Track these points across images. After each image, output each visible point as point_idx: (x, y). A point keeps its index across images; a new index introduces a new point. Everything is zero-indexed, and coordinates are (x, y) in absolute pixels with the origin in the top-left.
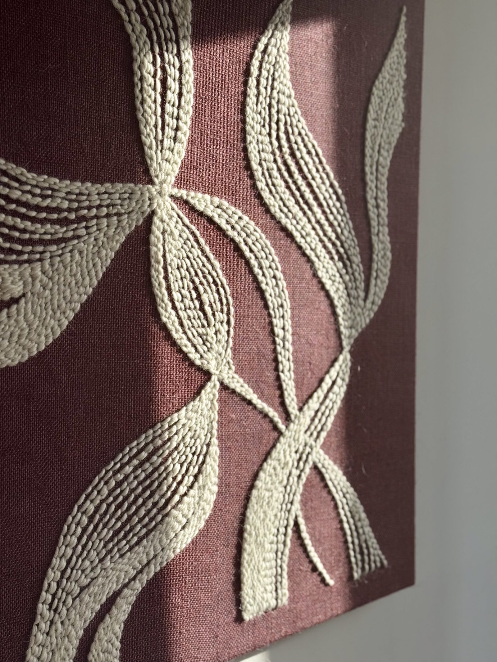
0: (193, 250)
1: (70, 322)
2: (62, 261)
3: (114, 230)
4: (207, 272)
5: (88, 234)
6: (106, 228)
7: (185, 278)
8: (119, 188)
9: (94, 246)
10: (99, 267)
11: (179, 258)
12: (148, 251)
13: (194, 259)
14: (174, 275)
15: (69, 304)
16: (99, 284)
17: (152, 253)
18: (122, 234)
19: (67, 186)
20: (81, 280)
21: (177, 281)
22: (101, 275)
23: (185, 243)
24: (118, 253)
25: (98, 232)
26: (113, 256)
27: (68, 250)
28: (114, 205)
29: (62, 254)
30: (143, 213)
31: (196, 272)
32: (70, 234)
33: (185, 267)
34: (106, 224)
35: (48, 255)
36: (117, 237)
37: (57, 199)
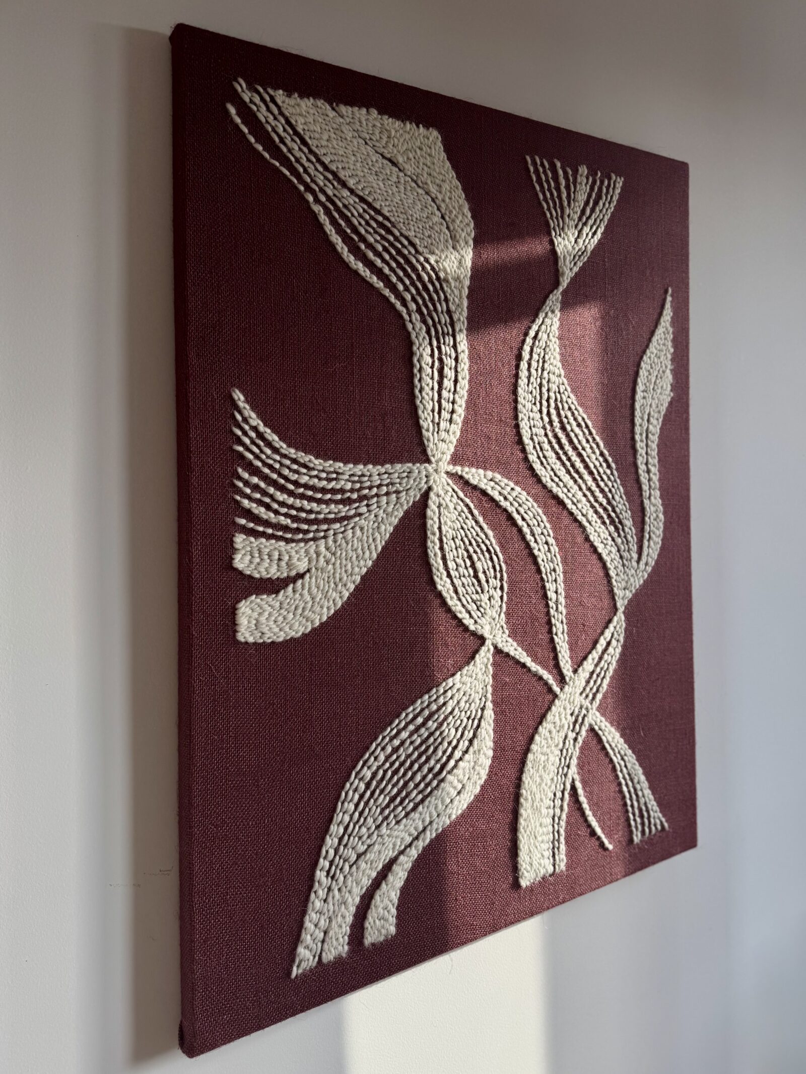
0: (467, 521)
1: (350, 594)
2: (344, 538)
3: (392, 506)
4: (480, 541)
5: (369, 511)
6: (386, 505)
7: (460, 547)
8: (398, 468)
9: (374, 522)
10: (378, 541)
11: (454, 530)
12: (424, 525)
13: (469, 530)
14: (449, 545)
15: (350, 577)
16: (378, 557)
17: (429, 526)
18: (400, 510)
19: (350, 470)
20: (362, 554)
21: (451, 551)
22: (380, 548)
23: (459, 515)
24: (396, 528)
25: (378, 509)
26: (392, 531)
27: (350, 526)
28: (393, 484)
29: (345, 531)
30: (420, 489)
31: (470, 542)
32: (352, 512)
33: (460, 538)
34: (385, 501)
35: (332, 532)
36: (396, 513)
37: (341, 481)
